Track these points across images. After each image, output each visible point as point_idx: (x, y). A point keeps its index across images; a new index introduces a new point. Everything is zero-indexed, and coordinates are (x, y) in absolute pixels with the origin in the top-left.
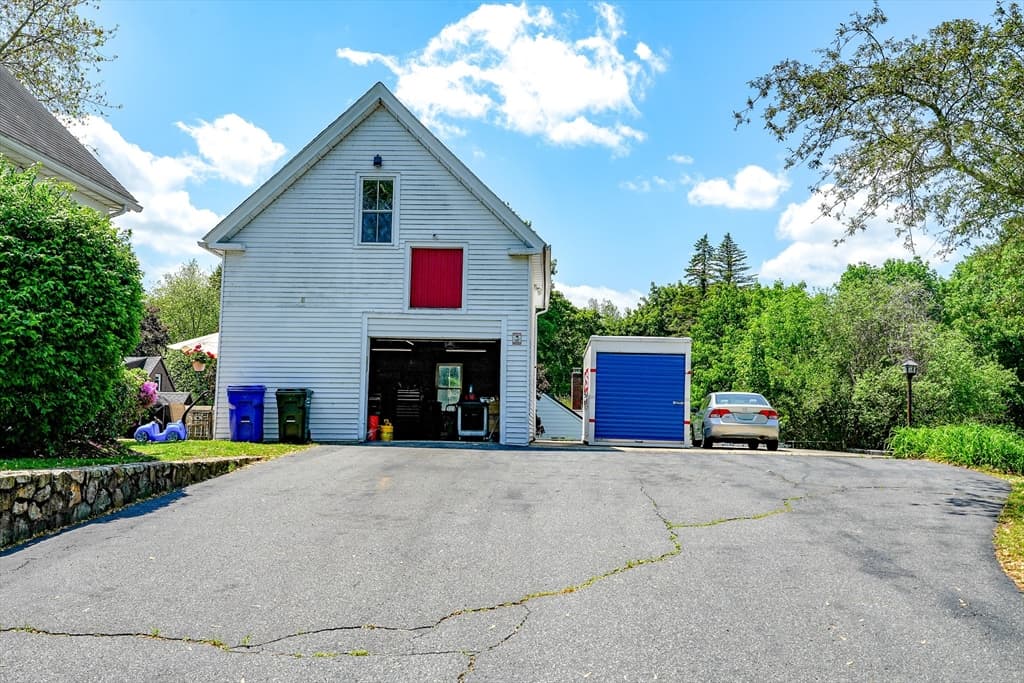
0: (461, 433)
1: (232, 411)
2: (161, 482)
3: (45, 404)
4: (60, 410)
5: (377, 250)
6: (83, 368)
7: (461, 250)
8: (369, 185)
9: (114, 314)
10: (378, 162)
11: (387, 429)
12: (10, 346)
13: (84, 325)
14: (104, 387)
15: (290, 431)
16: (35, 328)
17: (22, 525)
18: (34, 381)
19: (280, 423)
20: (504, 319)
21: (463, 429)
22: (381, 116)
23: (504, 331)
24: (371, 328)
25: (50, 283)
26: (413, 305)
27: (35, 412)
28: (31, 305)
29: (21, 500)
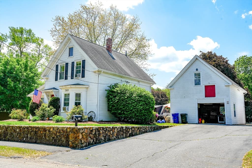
0: (219, 122)
1: (173, 118)
2: (158, 128)
3: (143, 118)
4: (145, 118)
5: (198, 86)
6: (148, 113)
7: (215, 85)
8: (195, 74)
9: (151, 105)
10: (197, 70)
11: (203, 121)
12: (139, 111)
13: (147, 107)
14: (150, 115)
15: (183, 121)
16: (142, 108)
17: (142, 132)
18: (142, 115)
19: (181, 120)
20: (225, 99)
21: (219, 121)
22: (197, 61)
23: (225, 101)
24: (198, 102)
25: (143, 102)
26: (206, 97)
27: (142, 119)
28: (141, 106)
29: (142, 129)
